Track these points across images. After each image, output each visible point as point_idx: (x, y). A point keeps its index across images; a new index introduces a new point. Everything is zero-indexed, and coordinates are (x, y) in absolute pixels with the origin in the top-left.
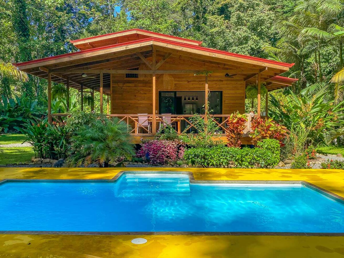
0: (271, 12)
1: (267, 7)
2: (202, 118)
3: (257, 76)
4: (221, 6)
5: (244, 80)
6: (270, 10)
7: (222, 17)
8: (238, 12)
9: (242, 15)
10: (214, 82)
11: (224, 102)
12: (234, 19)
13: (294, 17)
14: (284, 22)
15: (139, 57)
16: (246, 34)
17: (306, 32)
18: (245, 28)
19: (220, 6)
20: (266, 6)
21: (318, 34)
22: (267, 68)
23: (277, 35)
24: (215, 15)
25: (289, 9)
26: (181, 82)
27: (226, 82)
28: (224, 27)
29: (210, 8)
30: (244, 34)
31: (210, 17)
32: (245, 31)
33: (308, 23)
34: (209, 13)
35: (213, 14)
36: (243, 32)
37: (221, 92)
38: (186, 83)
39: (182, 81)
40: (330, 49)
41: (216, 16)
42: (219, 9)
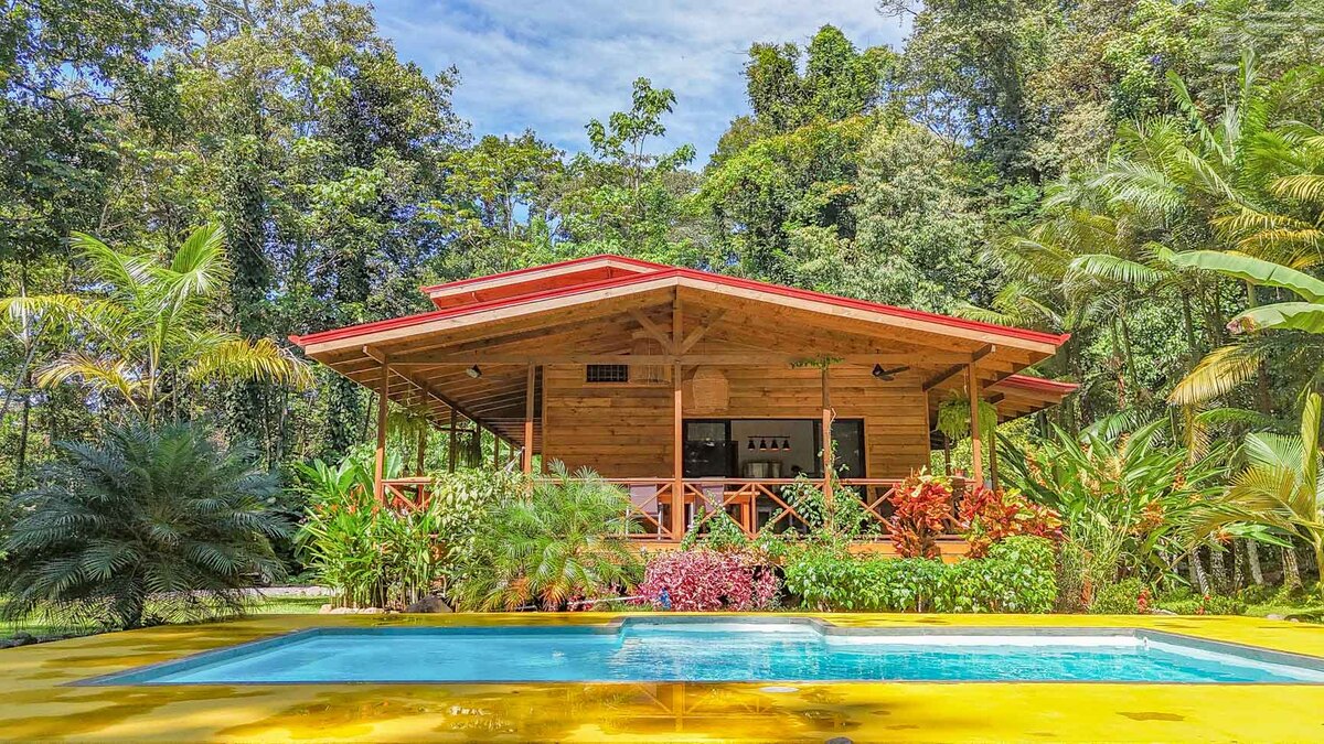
0: (973, 215)
1: (962, 203)
2: (818, 486)
3: (964, 373)
4: (827, 201)
5: (924, 390)
6: (969, 209)
7: (832, 232)
8: (878, 217)
9: (889, 223)
10: (840, 394)
11: (871, 450)
12: (865, 236)
13: (1042, 228)
14: (1017, 241)
15: (636, 322)
16: (902, 275)
17: (1084, 266)
18: (899, 261)
19: (823, 200)
20: (957, 199)
21: (1118, 271)
22: (993, 347)
23: (993, 282)
24: (809, 224)
25: (1022, 206)
26: (742, 394)
27: (872, 394)
28: (837, 258)
29: (798, 206)
30: (899, 276)
31: (797, 232)
32: (901, 268)
33: (1086, 242)
34: (794, 218)
35: (807, 222)
36: (894, 270)
37: (861, 422)
38: (759, 395)
39: (747, 391)
40: (1154, 314)
41: (814, 227)
42: (822, 209)
